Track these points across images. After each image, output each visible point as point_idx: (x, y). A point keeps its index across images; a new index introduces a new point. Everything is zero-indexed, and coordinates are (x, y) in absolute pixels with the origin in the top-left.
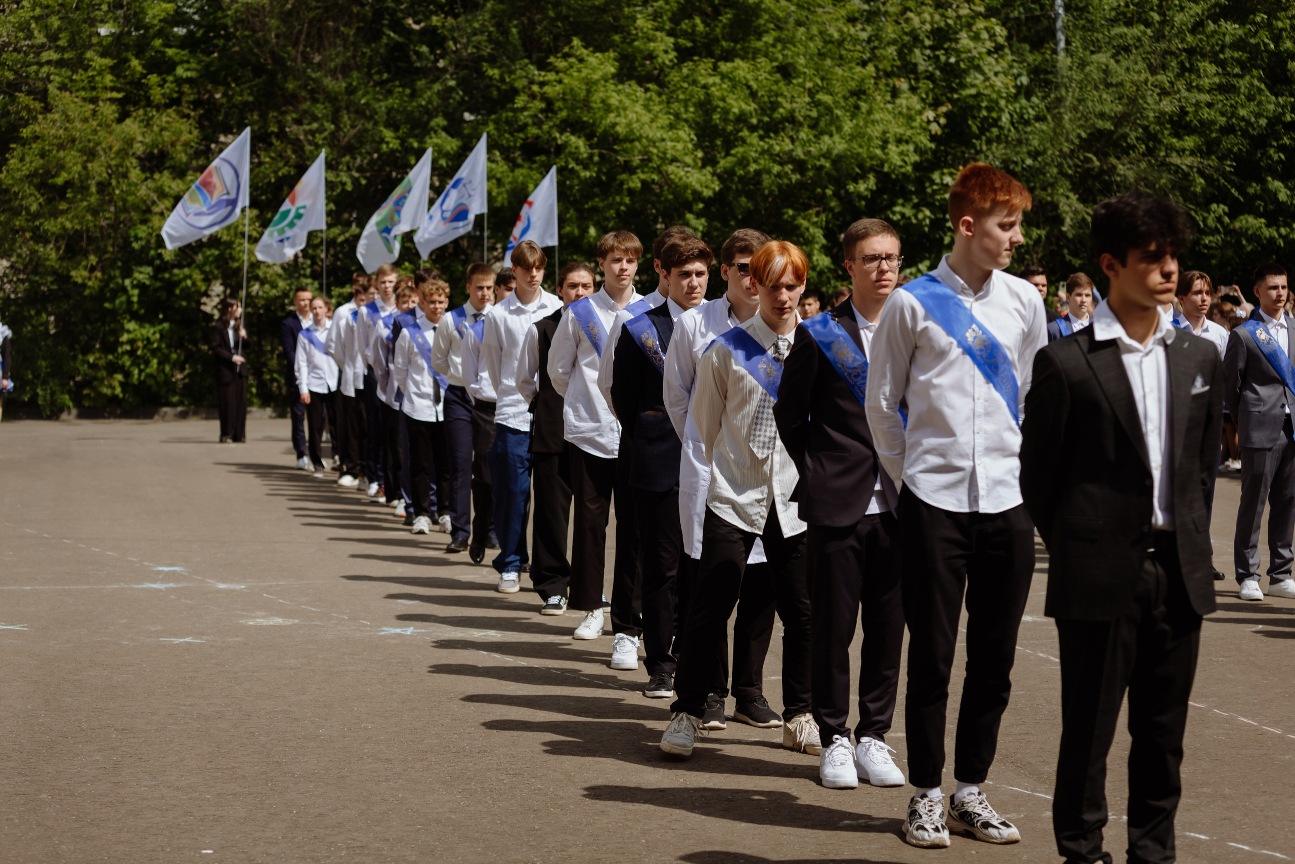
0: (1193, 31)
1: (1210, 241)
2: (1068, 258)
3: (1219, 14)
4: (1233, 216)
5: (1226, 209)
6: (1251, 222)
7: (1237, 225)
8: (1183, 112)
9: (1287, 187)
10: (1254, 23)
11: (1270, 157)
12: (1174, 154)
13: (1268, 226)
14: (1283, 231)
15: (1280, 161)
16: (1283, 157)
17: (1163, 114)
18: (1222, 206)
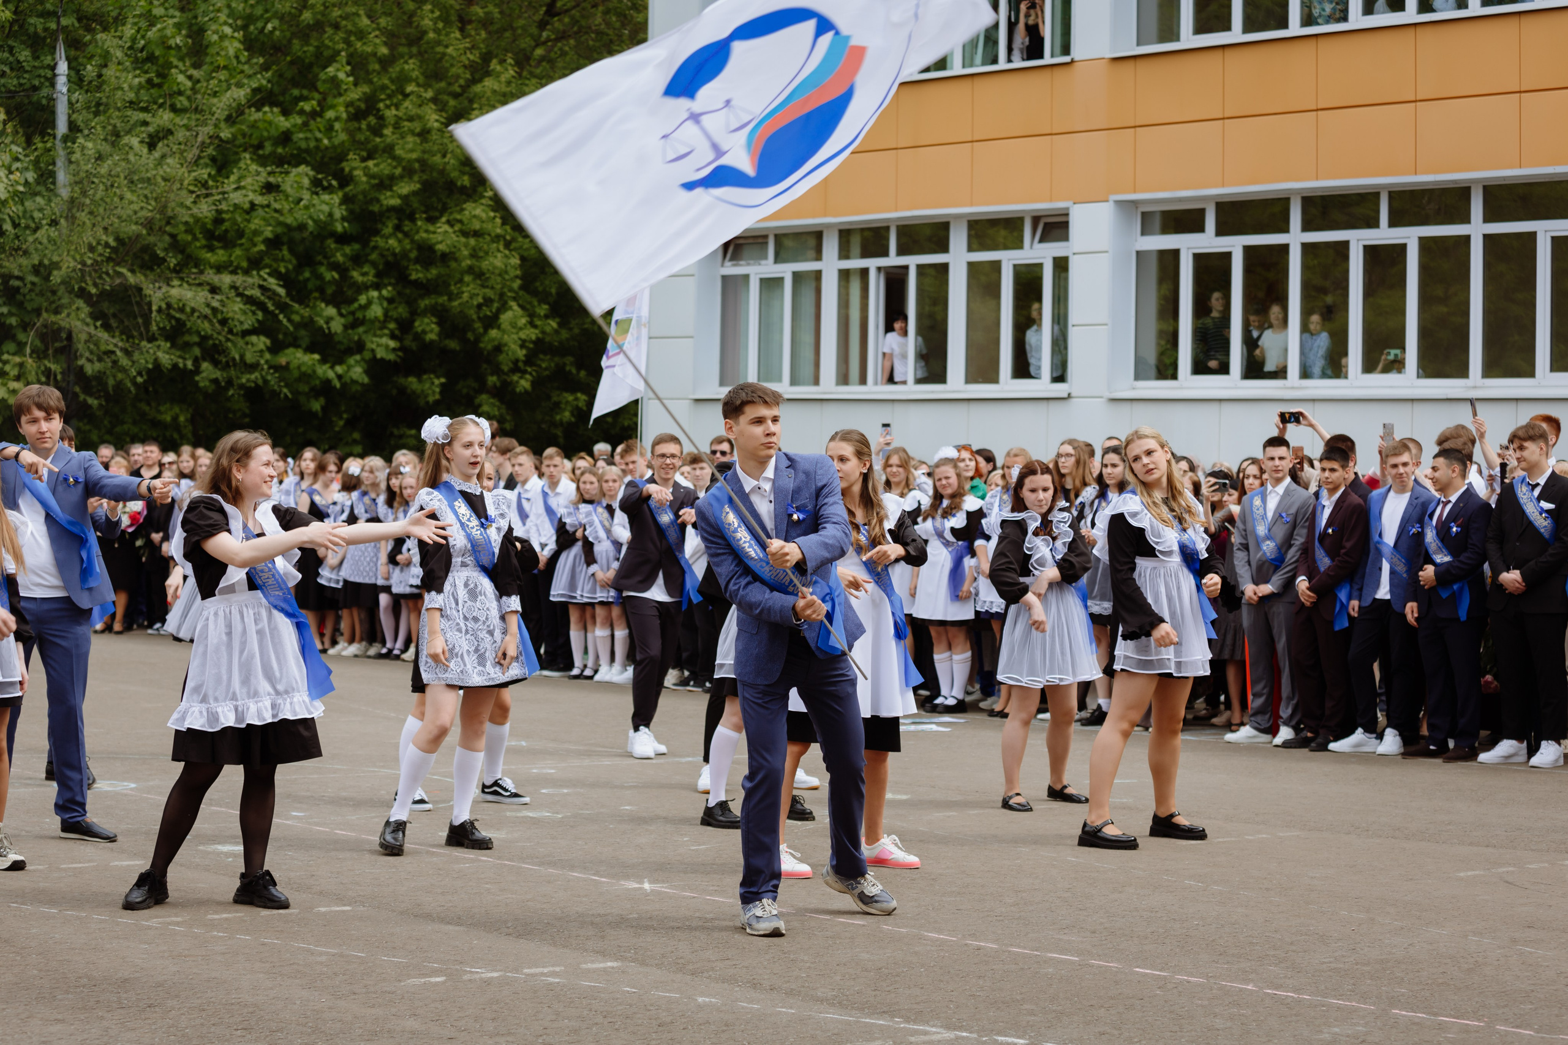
0: (230, 120)
1: (248, 380)
2: (82, 397)
3: (261, 99)
4: (276, 348)
5: (268, 342)
6: (300, 358)
7: (282, 360)
8: (218, 220)
9: (341, 315)
10: (302, 112)
11: (320, 277)
12: (211, 272)
13: (323, 361)
14: (339, 369)
15: (333, 281)
16: (336, 276)
17: (197, 220)
18: (263, 338)
